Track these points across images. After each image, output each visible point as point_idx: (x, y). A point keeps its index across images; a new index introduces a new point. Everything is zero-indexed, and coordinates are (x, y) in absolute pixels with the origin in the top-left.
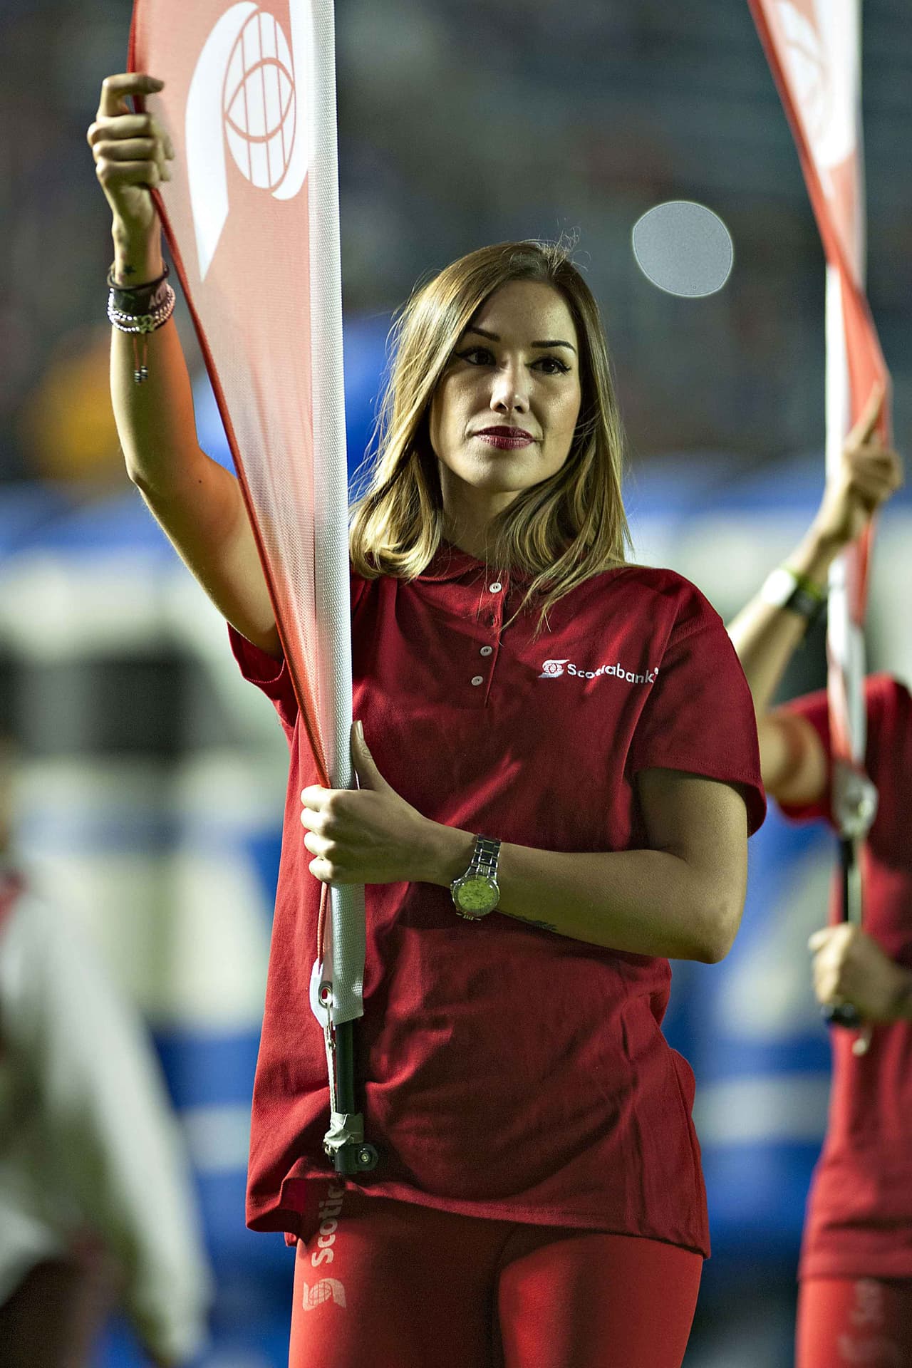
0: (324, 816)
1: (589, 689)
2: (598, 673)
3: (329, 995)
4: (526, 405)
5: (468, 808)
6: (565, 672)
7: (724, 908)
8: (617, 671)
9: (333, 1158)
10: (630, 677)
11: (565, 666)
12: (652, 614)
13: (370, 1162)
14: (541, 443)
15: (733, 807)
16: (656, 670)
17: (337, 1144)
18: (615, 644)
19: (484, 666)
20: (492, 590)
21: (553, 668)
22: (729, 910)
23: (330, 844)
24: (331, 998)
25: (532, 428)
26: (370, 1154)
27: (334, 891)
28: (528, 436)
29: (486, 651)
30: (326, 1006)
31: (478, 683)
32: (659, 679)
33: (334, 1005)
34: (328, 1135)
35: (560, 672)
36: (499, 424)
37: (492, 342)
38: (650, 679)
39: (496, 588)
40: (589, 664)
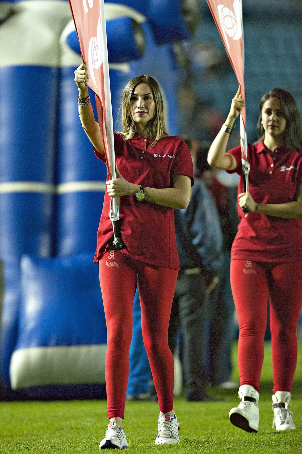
0: (112, 185)
1: (163, 159)
2: (164, 156)
3: (113, 215)
4: (144, 107)
5: (139, 181)
6: (158, 156)
7: (186, 199)
8: (168, 156)
9: (115, 245)
10: (170, 157)
11: (158, 155)
12: (174, 144)
13: (122, 246)
14: (148, 113)
15: (189, 181)
16: (175, 155)
17: (115, 243)
18: (167, 151)
19: (143, 155)
20: (144, 141)
21: (156, 155)
22: (187, 199)
23: (113, 190)
24: (113, 216)
25: (146, 111)
26: (122, 245)
27: (114, 199)
28: (145, 112)
29: (143, 152)
30: (112, 218)
31: (142, 158)
32: (175, 157)
33: (114, 217)
34: (114, 241)
35: (157, 156)
36: (139, 111)
37: (136, 96)
38: (174, 157)
39: (145, 140)
40: (162, 155)
